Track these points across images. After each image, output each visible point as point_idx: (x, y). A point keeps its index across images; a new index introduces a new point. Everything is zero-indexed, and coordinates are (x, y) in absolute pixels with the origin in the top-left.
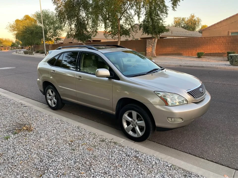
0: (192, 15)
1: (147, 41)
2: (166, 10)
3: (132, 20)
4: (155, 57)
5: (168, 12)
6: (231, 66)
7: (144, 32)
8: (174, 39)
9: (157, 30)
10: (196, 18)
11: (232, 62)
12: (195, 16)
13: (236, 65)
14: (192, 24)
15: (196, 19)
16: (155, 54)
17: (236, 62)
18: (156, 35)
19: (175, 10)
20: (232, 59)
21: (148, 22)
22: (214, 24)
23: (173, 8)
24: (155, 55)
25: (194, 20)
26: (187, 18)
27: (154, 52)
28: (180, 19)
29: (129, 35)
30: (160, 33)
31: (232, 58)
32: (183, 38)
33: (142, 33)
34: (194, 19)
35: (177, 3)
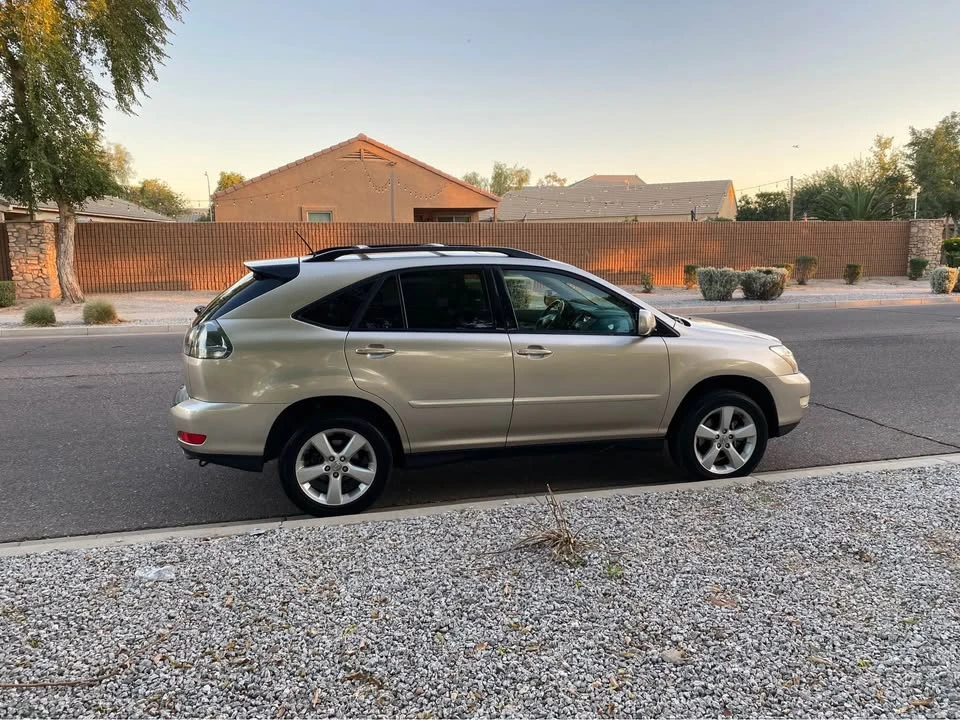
1: (11, 229)
4: (78, 299)
16: (76, 285)
18: (67, 208)
19: (131, 111)
23: (120, 98)
24: (80, 294)
27: (71, 278)
35: (135, 87)
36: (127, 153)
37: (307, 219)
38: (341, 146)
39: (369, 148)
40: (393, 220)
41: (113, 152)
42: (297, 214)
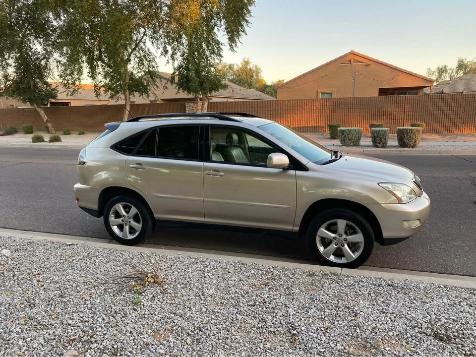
0: (246, 60)
1: (187, 105)
2: (219, 49)
3: (154, 64)
5: (223, 53)
6: (344, 147)
7: (179, 88)
8: (227, 102)
9: (207, 85)
10: (253, 65)
11: (344, 140)
12: (250, 62)
13: (350, 146)
14: (246, 75)
15: (253, 67)
17: (349, 140)
18: (205, 95)
19: (234, 50)
20: (344, 136)
21: (187, 69)
22: (295, 79)
23: (231, 46)
25: (250, 69)
26: (237, 65)
28: (225, 66)
29: (147, 93)
30: (211, 91)
31: (343, 134)
32: (240, 102)
33: (176, 91)
34: (249, 67)
35: (237, 39)
36: (260, 69)
37: (320, 96)
38: (341, 58)
39: (356, 58)
40: (354, 96)
41: (254, 69)
42: (315, 94)
